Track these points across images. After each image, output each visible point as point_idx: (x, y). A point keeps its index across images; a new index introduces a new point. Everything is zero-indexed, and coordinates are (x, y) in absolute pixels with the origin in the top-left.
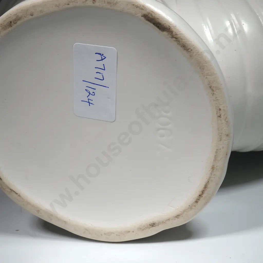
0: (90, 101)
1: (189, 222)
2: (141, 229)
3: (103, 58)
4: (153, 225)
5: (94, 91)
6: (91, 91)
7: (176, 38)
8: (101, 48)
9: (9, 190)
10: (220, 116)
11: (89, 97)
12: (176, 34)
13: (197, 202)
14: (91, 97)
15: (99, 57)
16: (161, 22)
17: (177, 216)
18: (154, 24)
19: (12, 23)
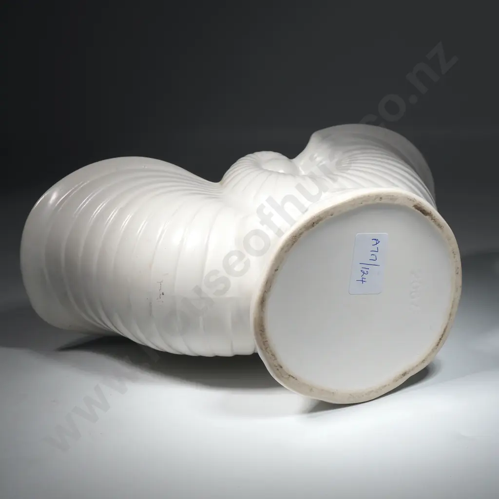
0: (364, 280)
1: (429, 365)
2: (396, 380)
3: (378, 242)
4: (404, 374)
5: (368, 270)
6: (365, 271)
7: (434, 220)
8: (375, 234)
9: (288, 376)
10: (457, 273)
11: (363, 277)
12: (434, 217)
13: (438, 345)
14: (365, 276)
15: (375, 242)
16: (425, 209)
17: (423, 361)
18: (421, 211)
19: (315, 224)
